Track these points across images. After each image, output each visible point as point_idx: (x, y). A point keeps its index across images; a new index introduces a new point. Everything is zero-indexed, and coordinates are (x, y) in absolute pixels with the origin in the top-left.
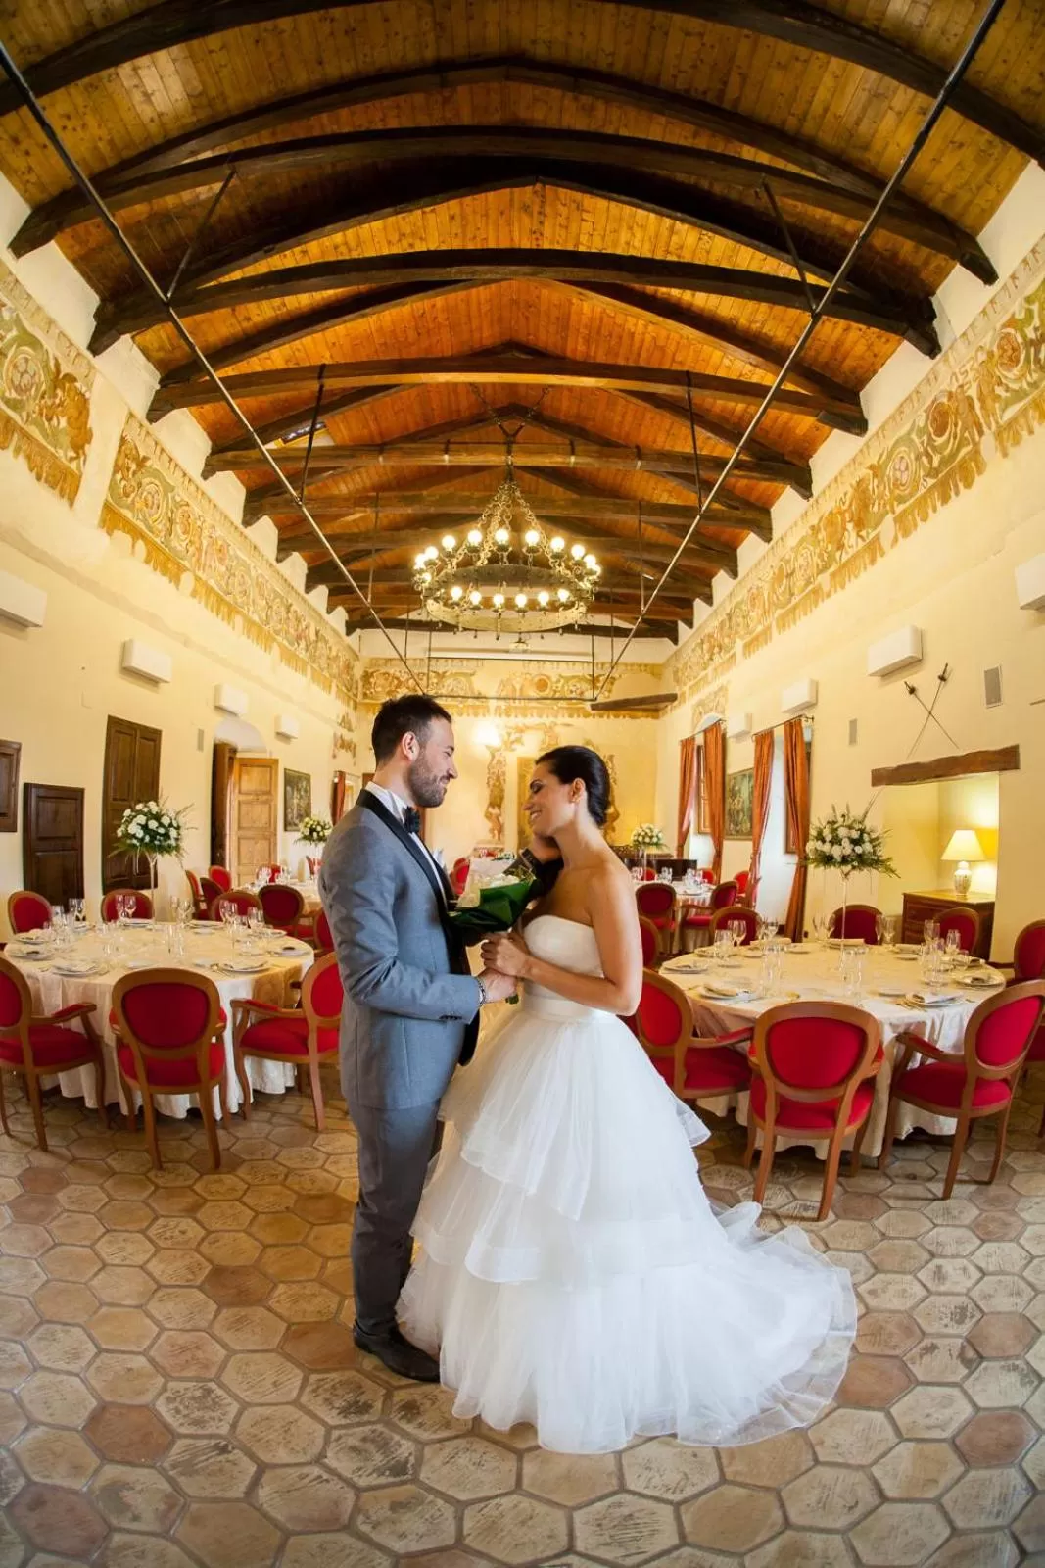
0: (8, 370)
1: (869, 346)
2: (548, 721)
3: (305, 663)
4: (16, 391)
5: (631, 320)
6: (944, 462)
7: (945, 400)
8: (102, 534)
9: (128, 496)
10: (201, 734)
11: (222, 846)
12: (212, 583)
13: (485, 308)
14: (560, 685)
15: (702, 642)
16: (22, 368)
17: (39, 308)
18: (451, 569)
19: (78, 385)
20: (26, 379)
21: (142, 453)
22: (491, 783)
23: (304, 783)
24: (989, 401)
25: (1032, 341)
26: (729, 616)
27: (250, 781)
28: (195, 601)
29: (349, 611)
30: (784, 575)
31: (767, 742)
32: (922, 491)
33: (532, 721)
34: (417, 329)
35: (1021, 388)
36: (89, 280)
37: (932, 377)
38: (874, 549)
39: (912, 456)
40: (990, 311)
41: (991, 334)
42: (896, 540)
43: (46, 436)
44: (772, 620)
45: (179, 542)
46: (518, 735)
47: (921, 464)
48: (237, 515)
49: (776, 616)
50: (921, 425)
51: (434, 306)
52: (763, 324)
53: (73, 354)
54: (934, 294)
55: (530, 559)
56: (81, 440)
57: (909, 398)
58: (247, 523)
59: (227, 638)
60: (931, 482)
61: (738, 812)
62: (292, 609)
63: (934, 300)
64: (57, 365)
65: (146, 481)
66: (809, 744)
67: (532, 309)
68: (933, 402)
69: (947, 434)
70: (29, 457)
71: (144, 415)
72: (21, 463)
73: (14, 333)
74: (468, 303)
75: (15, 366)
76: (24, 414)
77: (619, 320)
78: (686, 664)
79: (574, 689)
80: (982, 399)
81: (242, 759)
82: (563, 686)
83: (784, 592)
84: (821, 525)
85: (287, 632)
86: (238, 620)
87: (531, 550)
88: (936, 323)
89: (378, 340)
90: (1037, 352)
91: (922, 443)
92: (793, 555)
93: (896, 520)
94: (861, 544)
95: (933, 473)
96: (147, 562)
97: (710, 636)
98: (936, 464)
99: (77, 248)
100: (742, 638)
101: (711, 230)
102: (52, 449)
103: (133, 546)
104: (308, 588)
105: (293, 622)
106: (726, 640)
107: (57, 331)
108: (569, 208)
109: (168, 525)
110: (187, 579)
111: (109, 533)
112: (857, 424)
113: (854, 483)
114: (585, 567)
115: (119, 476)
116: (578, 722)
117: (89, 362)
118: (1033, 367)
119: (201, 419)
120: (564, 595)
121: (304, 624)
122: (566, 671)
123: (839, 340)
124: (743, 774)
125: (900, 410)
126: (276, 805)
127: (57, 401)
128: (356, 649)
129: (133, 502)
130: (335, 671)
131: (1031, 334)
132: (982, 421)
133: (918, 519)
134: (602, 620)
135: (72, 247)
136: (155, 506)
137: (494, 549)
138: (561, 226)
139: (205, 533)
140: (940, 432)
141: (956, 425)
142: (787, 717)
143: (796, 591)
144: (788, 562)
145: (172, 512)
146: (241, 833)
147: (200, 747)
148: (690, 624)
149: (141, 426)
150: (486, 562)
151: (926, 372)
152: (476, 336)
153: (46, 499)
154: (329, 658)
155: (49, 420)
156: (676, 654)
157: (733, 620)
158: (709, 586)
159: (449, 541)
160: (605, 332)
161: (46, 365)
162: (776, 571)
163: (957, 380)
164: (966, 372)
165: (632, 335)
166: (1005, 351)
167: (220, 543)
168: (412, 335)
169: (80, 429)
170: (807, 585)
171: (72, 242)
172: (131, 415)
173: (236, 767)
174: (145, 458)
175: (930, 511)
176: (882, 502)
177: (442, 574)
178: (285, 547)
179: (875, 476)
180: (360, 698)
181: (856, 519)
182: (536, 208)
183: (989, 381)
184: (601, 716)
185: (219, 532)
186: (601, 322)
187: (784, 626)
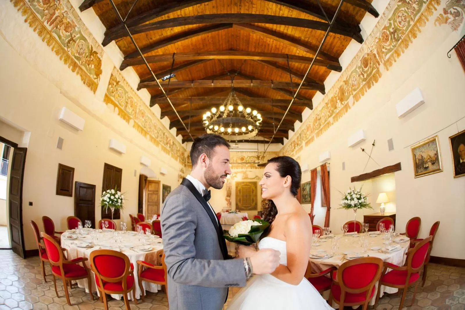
0: (76, 47)
1: (341, 43)
2: (244, 170)
3: (169, 152)
4: (78, 54)
5: (268, 39)
6: (368, 76)
7: (366, 56)
8: (104, 104)
9: (113, 93)
10: (135, 171)
11: (142, 207)
12: (140, 124)
13: (224, 37)
14: (248, 159)
15: (292, 144)
16: (81, 47)
17: (87, 29)
18: (215, 118)
19: (98, 55)
20: (82, 51)
21: (118, 80)
22: (227, 189)
23: (169, 189)
24: (381, 54)
25: (392, 32)
26: (300, 135)
27: (152, 187)
28: (134, 129)
29: (183, 136)
30: (318, 119)
31: (315, 172)
32: (361, 86)
33: (240, 170)
34: (203, 44)
35: (391, 48)
36: (103, 23)
37: (362, 50)
38: (347, 107)
39: (357, 76)
40: (378, 26)
41: (379, 32)
42: (354, 103)
43: (87, 70)
44: (314, 134)
45: (130, 110)
46: (235, 175)
47: (360, 78)
48: (148, 103)
49: (315, 133)
50: (359, 65)
51: (208, 36)
52: (309, 38)
53: (97, 45)
54: (360, 23)
55: (240, 115)
56: (98, 72)
57: (355, 58)
58: (151, 106)
59: (145, 142)
60: (364, 83)
61: (306, 195)
62: (165, 134)
63: (360, 25)
64: (92, 48)
65: (119, 89)
66: (329, 172)
67: (238, 38)
68: (363, 57)
69: (368, 66)
70: (81, 76)
71: (119, 68)
72: (79, 77)
73: (79, 35)
74: (218, 35)
75: (79, 46)
76: (81, 62)
77: (265, 40)
78: (286, 151)
79: (252, 160)
80: (378, 53)
81: (149, 180)
82: (249, 160)
83: (317, 125)
84: (329, 102)
85: (164, 141)
86: (148, 136)
87: (241, 112)
88: (361, 33)
89: (191, 47)
90: (394, 35)
91: (360, 71)
92: (320, 113)
93: (353, 97)
94: (342, 106)
95: (364, 80)
96: (119, 114)
97: (294, 141)
98: (365, 76)
99: (100, 11)
100: (305, 141)
101: (293, 8)
102: (89, 74)
103: (114, 109)
104: (170, 128)
105: (165, 138)
106: (299, 142)
107: (92, 37)
108: (249, 4)
109: (126, 104)
110: (132, 122)
111: (107, 104)
112: (339, 69)
113: (339, 87)
114: (257, 118)
115: (110, 86)
116: (254, 170)
117: (102, 49)
118: (393, 40)
119: (137, 71)
120: (250, 128)
121: (169, 139)
122: (250, 155)
123: (332, 42)
124: (307, 183)
125: (352, 62)
126: (160, 196)
127: (91, 59)
128: (185, 148)
129: (115, 95)
130: (179, 154)
131: (392, 30)
132: (379, 60)
133: (361, 95)
134: (261, 138)
135: (98, 11)
136: (122, 97)
137: (229, 112)
138: (246, 9)
139: (138, 108)
140: (366, 67)
141: (371, 63)
142: (321, 164)
143: (322, 124)
144: (318, 115)
145: (127, 100)
146: (149, 203)
147: (135, 175)
148: (287, 138)
149: (118, 71)
150: (226, 116)
151: (360, 48)
152: (221, 47)
153: (86, 90)
154: (177, 150)
155: (89, 65)
156: (283, 148)
157: (301, 136)
158: (293, 126)
159: (214, 110)
160: (260, 44)
161: (88, 47)
162: (315, 119)
163: (370, 49)
164: (372, 46)
165: (269, 45)
166: (384, 37)
167: (142, 111)
168: (202, 46)
169: (98, 69)
170: (325, 122)
171: (98, 9)
172: (115, 67)
173: (147, 183)
174: (119, 82)
175: (365, 92)
176: (349, 92)
177: (212, 120)
178: (163, 115)
179: (346, 84)
180: (186, 163)
181: (340, 98)
182: (239, 4)
183: (380, 48)
184: (261, 168)
185: (142, 108)
186: (259, 41)
187: (318, 136)
